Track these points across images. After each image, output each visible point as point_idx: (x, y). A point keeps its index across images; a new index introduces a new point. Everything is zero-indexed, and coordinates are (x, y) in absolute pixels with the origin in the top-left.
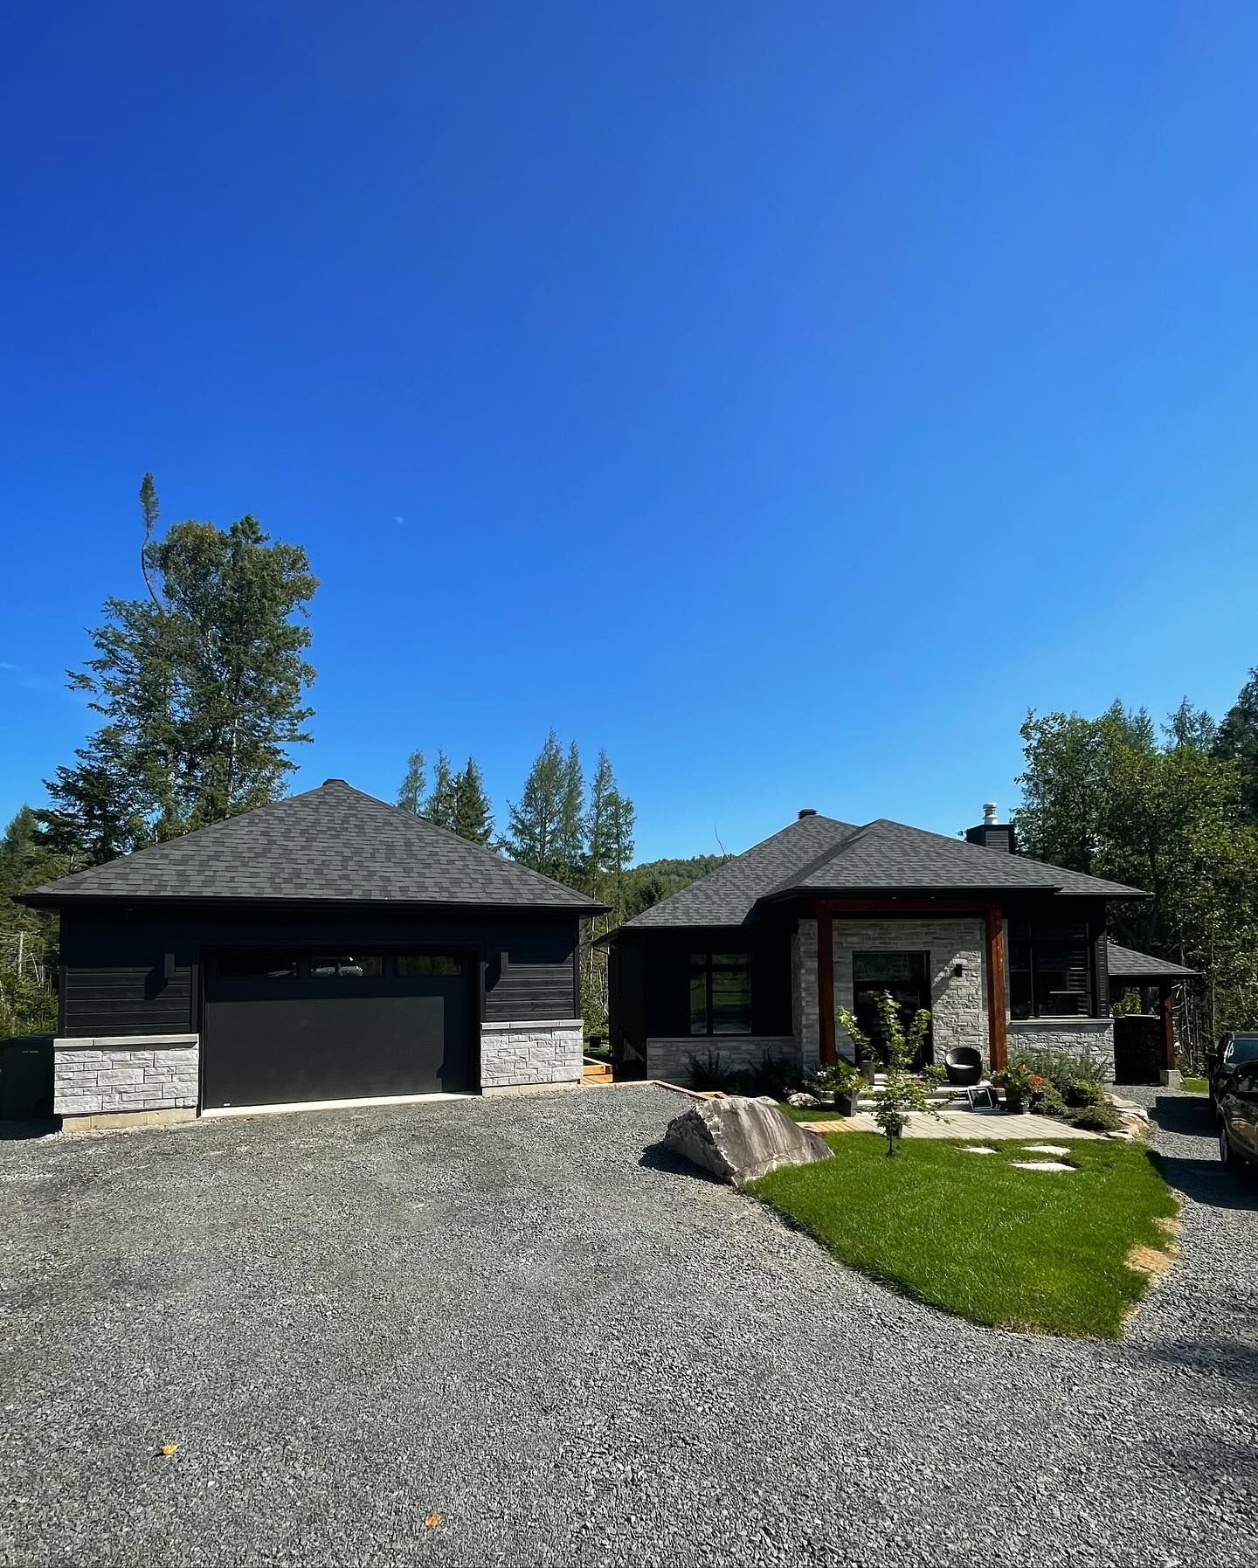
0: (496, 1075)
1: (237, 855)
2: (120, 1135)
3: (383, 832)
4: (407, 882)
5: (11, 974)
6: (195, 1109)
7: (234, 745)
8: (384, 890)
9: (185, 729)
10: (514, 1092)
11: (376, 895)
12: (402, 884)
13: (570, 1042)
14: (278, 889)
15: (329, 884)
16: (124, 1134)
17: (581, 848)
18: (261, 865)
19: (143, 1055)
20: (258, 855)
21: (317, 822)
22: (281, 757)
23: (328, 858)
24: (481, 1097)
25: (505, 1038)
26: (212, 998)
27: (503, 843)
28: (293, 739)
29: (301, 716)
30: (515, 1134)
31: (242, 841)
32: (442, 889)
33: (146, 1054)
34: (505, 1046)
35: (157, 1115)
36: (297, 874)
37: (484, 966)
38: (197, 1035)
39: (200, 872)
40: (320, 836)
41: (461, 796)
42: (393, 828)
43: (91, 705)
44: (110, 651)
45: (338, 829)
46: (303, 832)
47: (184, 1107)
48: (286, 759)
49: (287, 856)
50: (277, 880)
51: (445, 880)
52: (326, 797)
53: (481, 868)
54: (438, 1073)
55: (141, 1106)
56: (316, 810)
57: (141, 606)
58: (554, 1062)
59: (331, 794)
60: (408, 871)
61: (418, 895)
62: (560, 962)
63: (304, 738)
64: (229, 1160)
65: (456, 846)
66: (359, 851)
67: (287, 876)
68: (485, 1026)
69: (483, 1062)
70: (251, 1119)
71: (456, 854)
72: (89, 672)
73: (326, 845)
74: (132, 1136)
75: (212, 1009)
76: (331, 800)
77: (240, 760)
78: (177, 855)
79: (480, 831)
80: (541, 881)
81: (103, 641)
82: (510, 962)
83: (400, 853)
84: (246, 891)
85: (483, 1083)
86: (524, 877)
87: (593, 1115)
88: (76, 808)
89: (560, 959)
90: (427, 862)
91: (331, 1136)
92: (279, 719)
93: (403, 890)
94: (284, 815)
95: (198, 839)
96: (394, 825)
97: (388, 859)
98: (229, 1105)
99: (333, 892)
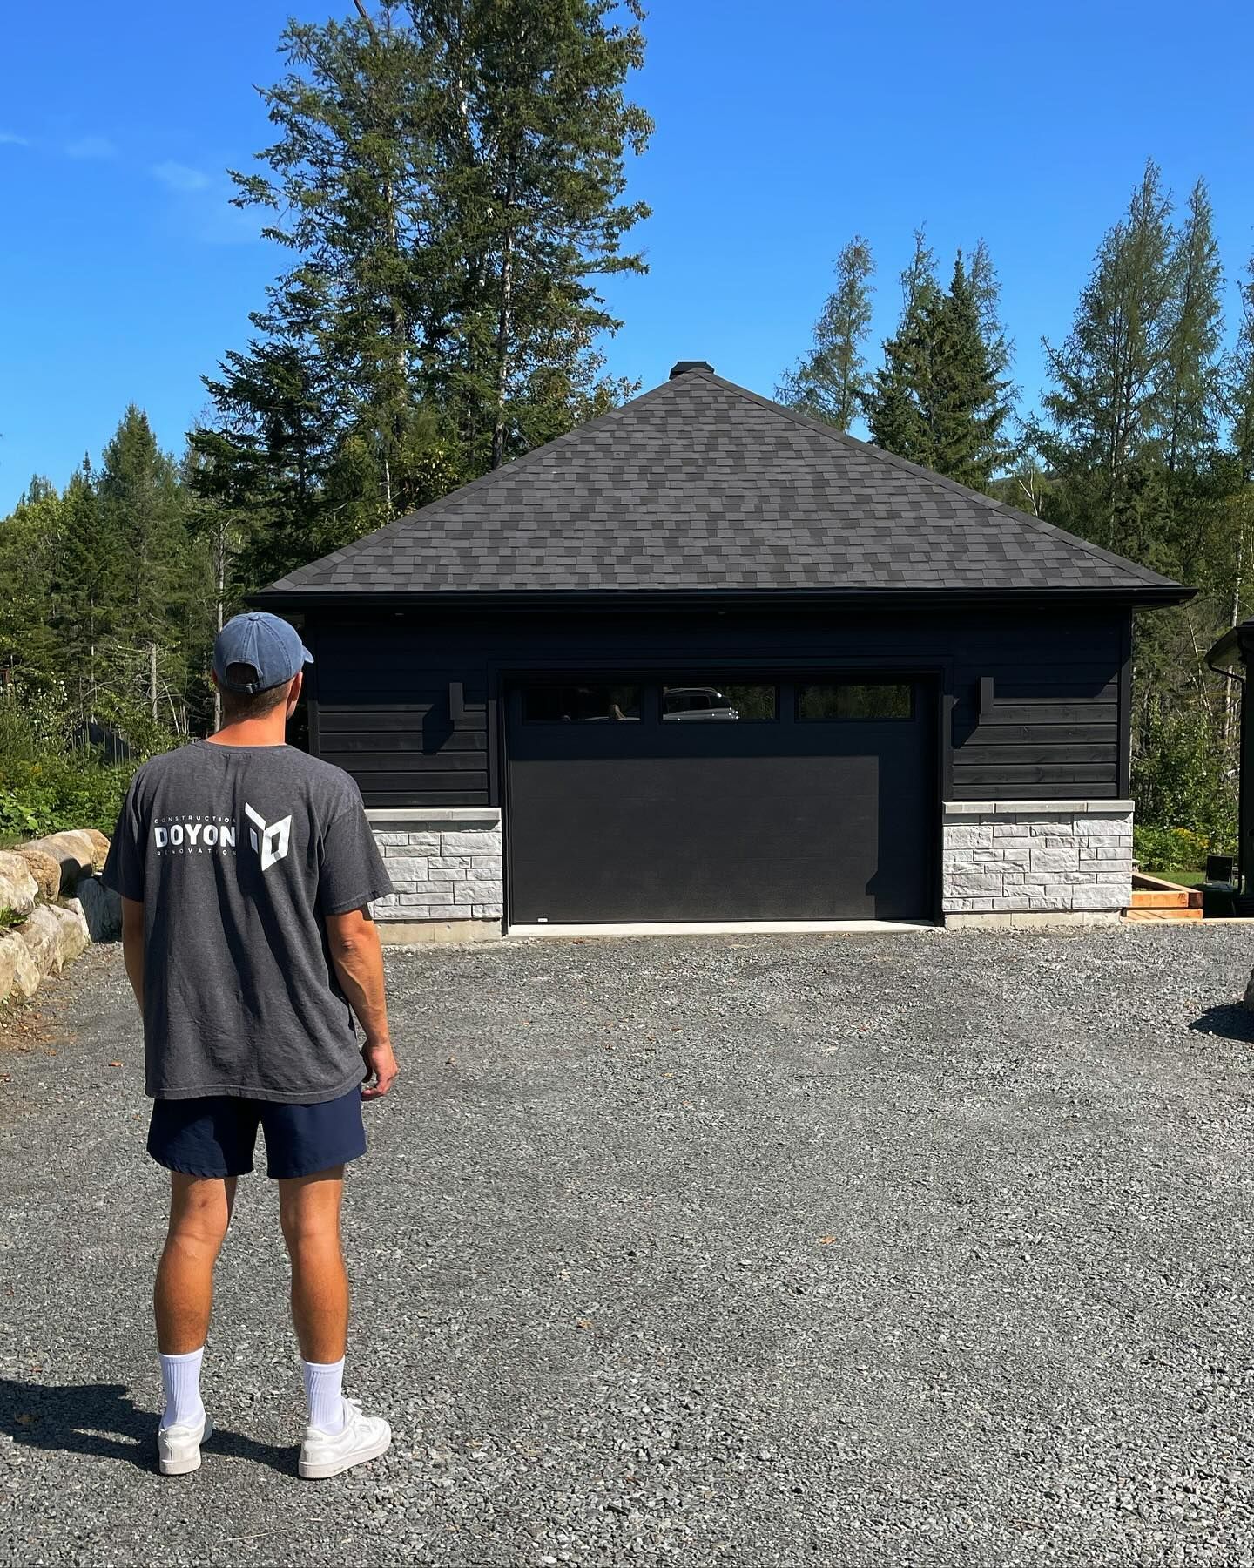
0: (970, 892)
1: (544, 519)
2: (401, 953)
3: (776, 462)
4: (817, 554)
5: (141, 721)
6: (500, 922)
7: (508, 288)
8: (778, 571)
9: (422, 262)
10: (1003, 923)
11: (766, 582)
12: (808, 560)
13: (1107, 841)
14: (610, 575)
15: (690, 563)
16: (407, 952)
17: (1213, 437)
18: (580, 535)
19: (425, 837)
20: (576, 517)
21: (664, 451)
22: (588, 303)
23: (685, 517)
24: (942, 929)
25: (986, 830)
26: (518, 754)
27: (1033, 436)
28: (611, 267)
29: (625, 219)
30: (991, 979)
31: (547, 493)
32: (878, 566)
33: (429, 837)
34: (986, 843)
35: (447, 929)
36: (637, 547)
37: (949, 702)
38: (499, 810)
39: (493, 549)
40: (670, 476)
41: (942, 343)
42: (793, 454)
43: (268, 233)
44: (293, 126)
45: (700, 462)
46: (643, 471)
47: (485, 919)
48: (598, 308)
49: (621, 517)
50: (608, 560)
51: (883, 549)
52: (678, 400)
53: (950, 523)
54: (867, 886)
55: (425, 914)
56: (662, 428)
57: (341, 32)
58: (1077, 875)
59: (685, 394)
60: (818, 534)
61: (835, 578)
62: (1092, 695)
63: (631, 264)
64: (558, 986)
65: (904, 482)
66: (735, 501)
67: (621, 552)
68: (951, 807)
69: (947, 869)
70: (579, 941)
71: (905, 498)
72: (264, 170)
73: (680, 493)
74: (419, 955)
75: (518, 772)
76: (685, 406)
77: (516, 316)
78: (455, 521)
79: (981, 415)
80: (1062, 544)
81: (283, 107)
82: (996, 695)
83: (805, 502)
84: (564, 582)
85: (946, 905)
86: (1030, 537)
87: (1134, 962)
88: (255, 425)
89: (1090, 690)
90: (853, 515)
91: (701, 968)
92: (586, 228)
93: (810, 569)
94: (611, 441)
95: (483, 493)
96: (795, 447)
97: (784, 514)
98: (545, 920)
99: (694, 578)
